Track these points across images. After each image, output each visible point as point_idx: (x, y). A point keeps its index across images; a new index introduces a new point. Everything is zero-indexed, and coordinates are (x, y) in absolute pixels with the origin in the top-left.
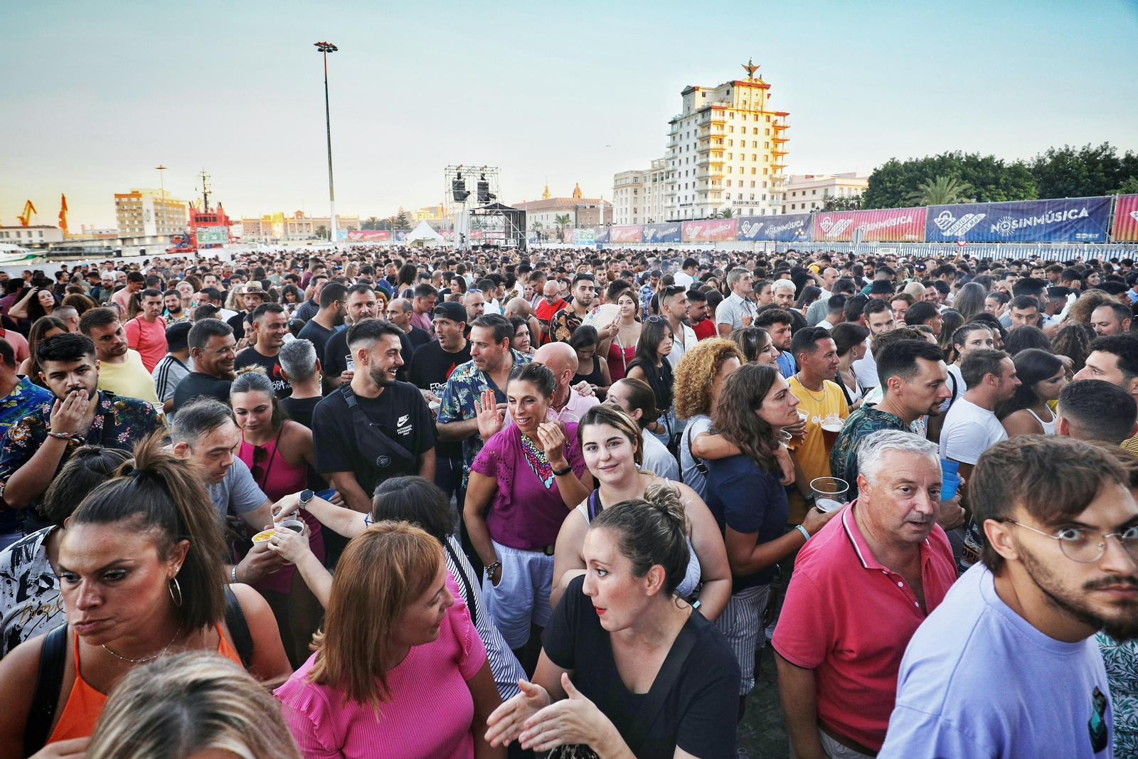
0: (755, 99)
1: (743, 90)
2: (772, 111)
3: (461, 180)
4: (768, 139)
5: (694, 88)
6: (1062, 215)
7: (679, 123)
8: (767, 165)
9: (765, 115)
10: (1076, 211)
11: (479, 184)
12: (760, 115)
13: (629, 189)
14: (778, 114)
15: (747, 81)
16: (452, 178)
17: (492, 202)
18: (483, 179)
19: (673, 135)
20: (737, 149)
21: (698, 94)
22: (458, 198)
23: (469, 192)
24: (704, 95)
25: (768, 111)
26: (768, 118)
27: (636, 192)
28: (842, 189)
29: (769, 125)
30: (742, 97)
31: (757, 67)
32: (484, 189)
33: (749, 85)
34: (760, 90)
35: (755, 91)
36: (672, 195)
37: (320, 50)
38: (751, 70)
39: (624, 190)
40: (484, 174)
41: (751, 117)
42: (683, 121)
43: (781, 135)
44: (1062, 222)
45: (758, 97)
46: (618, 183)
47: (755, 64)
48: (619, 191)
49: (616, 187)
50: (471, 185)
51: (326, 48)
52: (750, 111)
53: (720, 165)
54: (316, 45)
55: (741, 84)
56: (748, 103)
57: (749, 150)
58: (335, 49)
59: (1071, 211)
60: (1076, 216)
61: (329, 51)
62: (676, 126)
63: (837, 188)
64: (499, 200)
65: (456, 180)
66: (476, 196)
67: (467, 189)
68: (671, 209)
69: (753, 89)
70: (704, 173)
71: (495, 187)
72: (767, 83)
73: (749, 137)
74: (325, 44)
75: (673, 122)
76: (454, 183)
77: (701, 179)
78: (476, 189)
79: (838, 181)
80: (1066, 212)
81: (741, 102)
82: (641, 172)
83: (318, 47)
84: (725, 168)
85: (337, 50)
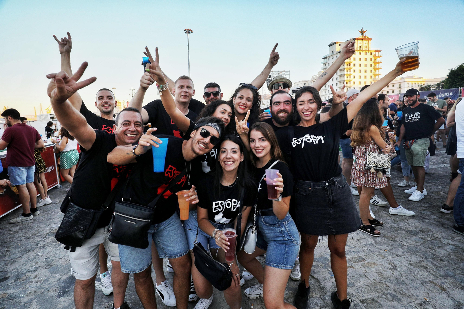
0: (365, 45)
1: (359, 41)
2: (373, 50)
4: (372, 62)
5: (335, 42)
6: (444, 95)
7: (328, 58)
8: (371, 74)
9: (370, 52)
10: (449, 93)
12: (367, 52)
14: (376, 51)
15: (361, 37)
19: (325, 64)
20: (357, 68)
21: (337, 45)
24: (340, 45)
25: (371, 50)
26: (371, 54)
28: (408, 83)
29: (372, 56)
30: (359, 45)
31: (366, 31)
33: (362, 39)
34: (367, 41)
35: (365, 42)
36: (325, 90)
37: (186, 33)
38: (362, 32)
41: (363, 53)
42: (330, 57)
43: (377, 60)
44: (444, 97)
45: (367, 44)
47: (364, 30)
51: (189, 31)
52: (363, 51)
53: (350, 75)
54: (185, 30)
55: (358, 39)
56: (362, 47)
57: (363, 68)
59: (447, 93)
60: (449, 95)
61: (189, 33)
62: (326, 60)
63: (406, 83)
68: (325, 96)
69: (364, 41)
70: (342, 79)
72: (370, 38)
73: (363, 62)
74: (188, 30)
75: (325, 58)
77: (340, 82)
79: (406, 80)
80: (445, 94)
81: (359, 47)
82: (307, 81)
83: (185, 31)
84: (352, 76)
85: (192, 32)
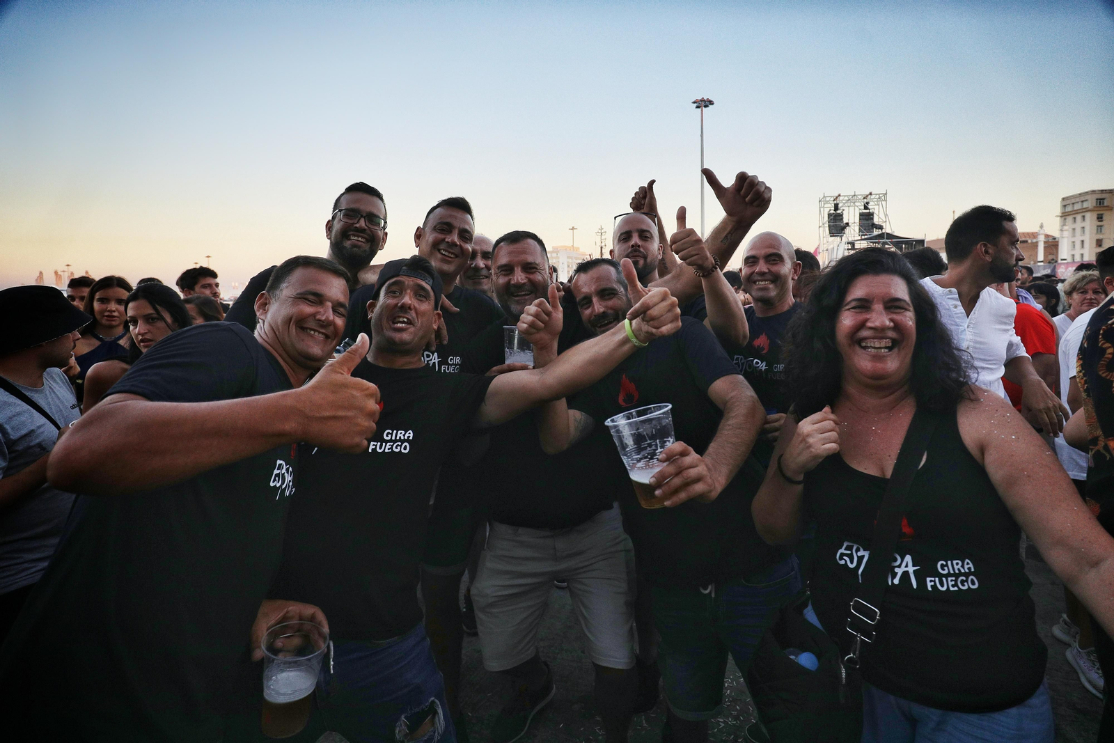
3: (838, 212)
11: (861, 215)
13: (1088, 215)
16: (827, 211)
17: (876, 232)
18: (866, 208)
22: (833, 231)
23: (847, 224)
27: (1100, 218)
32: (867, 220)
37: (698, 107)
39: (1079, 217)
40: (868, 203)
46: (1069, 209)
48: (1070, 219)
49: (1064, 215)
50: (851, 216)
51: (704, 104)
54: (694, 102)
58: (711, 103)
61: (706, 106)
64: (888, 230)
65: (832, 212)
66: (857, 229)
67: (845, 221)
71: (882, 216)
74: (702, 100)
76: (829, 215)
78: (857, 220)
83: (696, 105)
85: (713, 104)
